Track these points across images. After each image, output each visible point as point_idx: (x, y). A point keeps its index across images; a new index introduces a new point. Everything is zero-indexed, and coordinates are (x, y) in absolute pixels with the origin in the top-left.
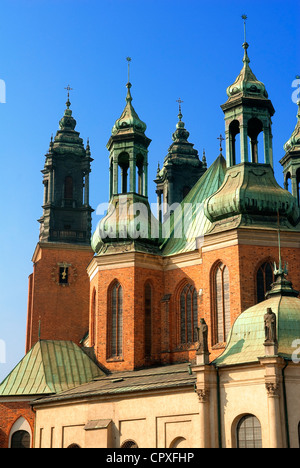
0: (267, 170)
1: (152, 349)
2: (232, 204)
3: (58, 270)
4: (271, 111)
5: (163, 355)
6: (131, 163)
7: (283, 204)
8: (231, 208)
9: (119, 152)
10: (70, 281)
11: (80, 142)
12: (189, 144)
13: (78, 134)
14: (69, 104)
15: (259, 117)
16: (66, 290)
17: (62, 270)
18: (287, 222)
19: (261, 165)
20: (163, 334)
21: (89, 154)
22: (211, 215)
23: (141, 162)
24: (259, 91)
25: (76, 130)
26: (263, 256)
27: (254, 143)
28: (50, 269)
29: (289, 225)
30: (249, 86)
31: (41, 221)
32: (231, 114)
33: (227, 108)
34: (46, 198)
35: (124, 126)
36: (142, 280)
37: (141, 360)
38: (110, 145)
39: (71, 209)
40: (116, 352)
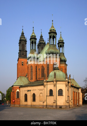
0: (55, 46)
4: (56, 34)
5: (39, 79)
6: (34, 43)
9: (32, 41)
11: (25, 38)
12: (43, 39)
14: (23, 30)
15: (54, 35)
16: (23, 66)
20: (39, 76)
21: (26, 40)
23: (35, 43)
25: (24, 35)
27: (53, 40)
30: (53, 29)
31: (19, 53)
32: (50, 34)
33: (49, 33)
34: (19, 49)
35: (33, 36)
36: (35, 66)
37: (35, 80)
38: (30, 40)
39: (23, 51)
40: (32, 78)
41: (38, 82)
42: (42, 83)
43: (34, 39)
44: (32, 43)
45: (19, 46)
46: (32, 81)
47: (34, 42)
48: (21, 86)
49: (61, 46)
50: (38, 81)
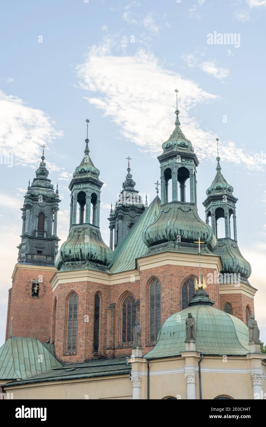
0: (192, 207)
1: (99, 346)
2: (164, 233)
3: (31, 285)
4: (196, 163)
5: (108, 352)
6: (87, 200)
7: (204, 234)
8: (164, 236)
9: (78, 191)
10: (40, 294)
11: (51, 187)
12: (135, 191)
13: (50, 181)
14: (43, 158)
15: (186, 167)
16: (37, 301)
17: (34, 285)
18: (206, 248)
19: (187, 204)
20: (108, 335)
21: (58, 196)
22: (148, 241)
23: (95, 199)
24: (187, 147)
25: (48, 178)
26: (188, 275)
28: (26, 284)
29: (208, 250)
30: (179, 142)
31: (20, 247)
32: (165, 163)
33: (162, 159)
34: (24, 229)
35: (83, 172)
36: (93, 291)
37: (90, 355)
38: (71, 187)
39: (42, 239)
40: (71, 348)
41: (105, 363)
42: (124, 367)
43: (87, 185)
44: (78, 201)
45: (24, 218)
46: (74, 359)
47: (89, 195)
48: (15, 380)
49: (219, 213)
50: (103, 358)
